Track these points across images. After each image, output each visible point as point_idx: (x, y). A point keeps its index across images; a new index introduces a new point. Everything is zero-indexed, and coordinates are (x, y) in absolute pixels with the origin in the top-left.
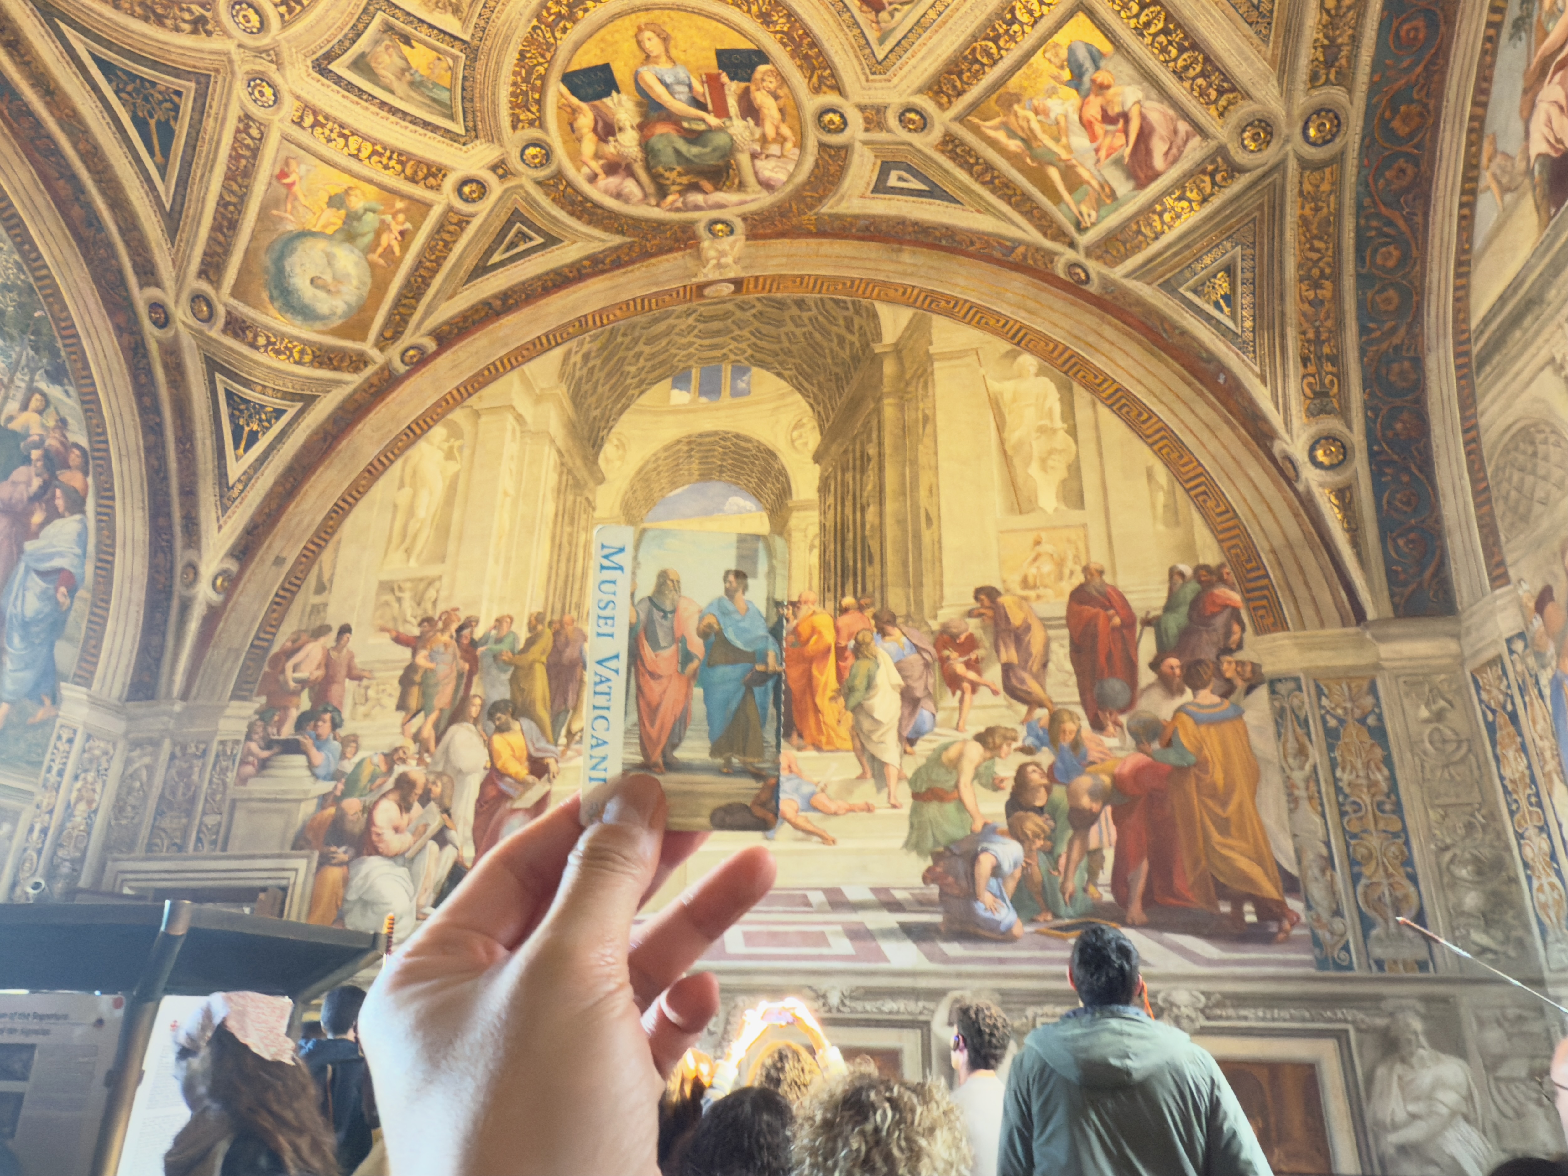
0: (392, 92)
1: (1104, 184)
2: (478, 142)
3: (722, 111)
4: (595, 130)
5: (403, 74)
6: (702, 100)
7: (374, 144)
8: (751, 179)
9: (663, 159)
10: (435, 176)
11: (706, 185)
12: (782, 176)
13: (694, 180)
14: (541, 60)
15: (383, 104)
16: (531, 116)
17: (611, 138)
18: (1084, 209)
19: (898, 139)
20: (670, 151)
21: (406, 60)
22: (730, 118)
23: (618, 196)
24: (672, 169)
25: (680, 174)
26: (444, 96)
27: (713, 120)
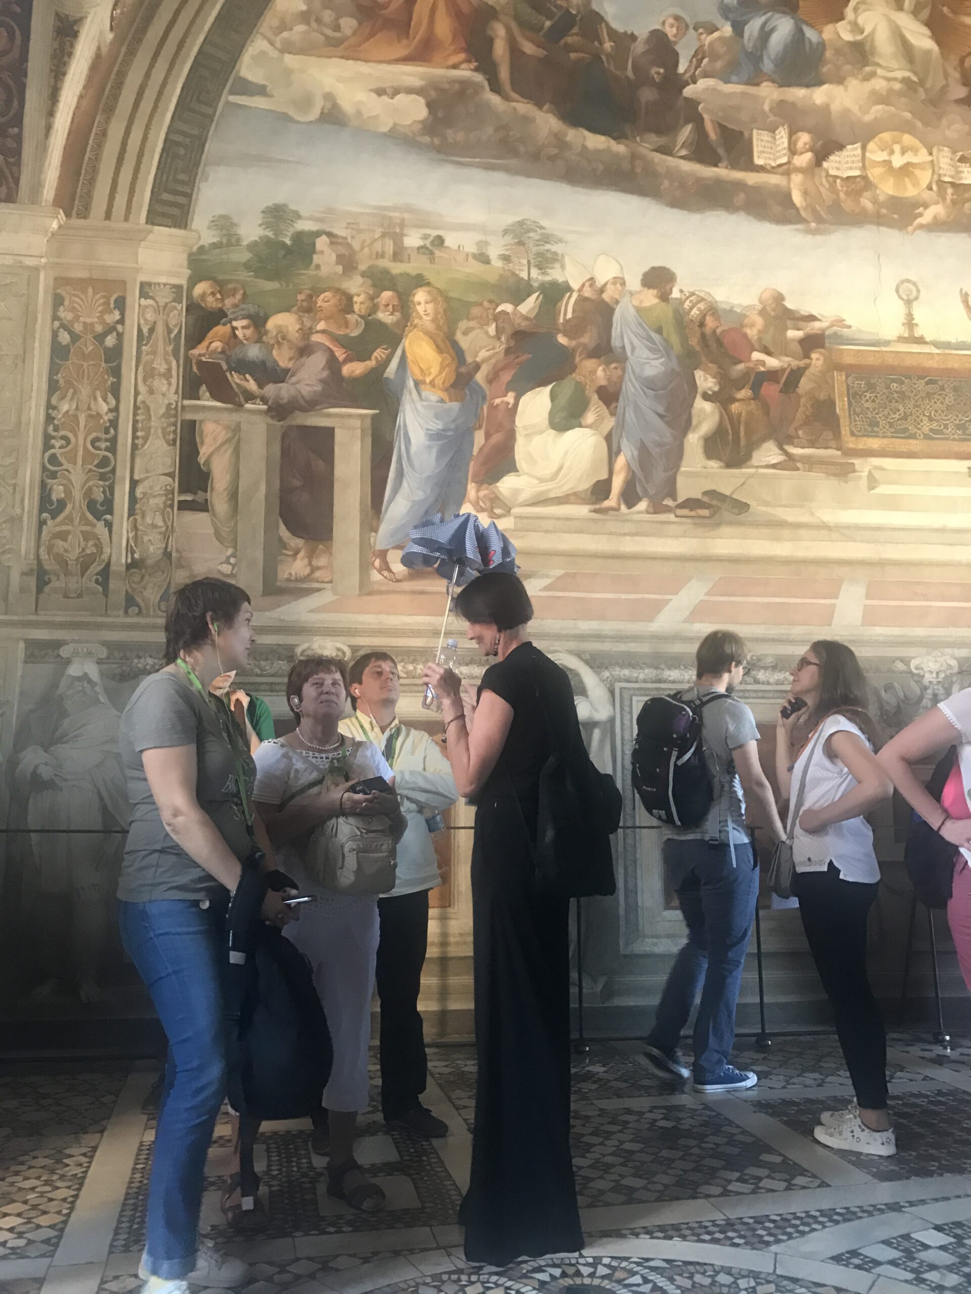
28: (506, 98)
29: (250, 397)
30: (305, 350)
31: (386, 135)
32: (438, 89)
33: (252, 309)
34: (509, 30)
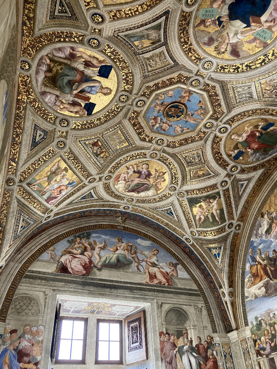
0: (146, 30)
1: (45, 192)
2: (112, 35)
3: (77, 96)
4: (90, 62)
5: (147, 36)
6: (84, 93)
7: (139, 13)
8: (48, 90)
9: (67, 70)
10: (113, 16)
11: (49, 75)
12: (46, 100)
13: (53, 72)
14: (120, 65)
15: (146, 24)
16: (107, 52)
17: (84, 63)
18: (36, 186)
19: (55, 139)
20: (69, 74)
21: (149, 40)
22: (74, 97)
23: (60, 49)
24: (61, 69)
25: (57, 70)
26: (132, 39)
27: (75, 92)
28: (273, 281)
29: (263, 355)
30: (266, 343)
31: (262, 297)
32: (265, 284)
33: (259, 337)
34: (269, 267)
